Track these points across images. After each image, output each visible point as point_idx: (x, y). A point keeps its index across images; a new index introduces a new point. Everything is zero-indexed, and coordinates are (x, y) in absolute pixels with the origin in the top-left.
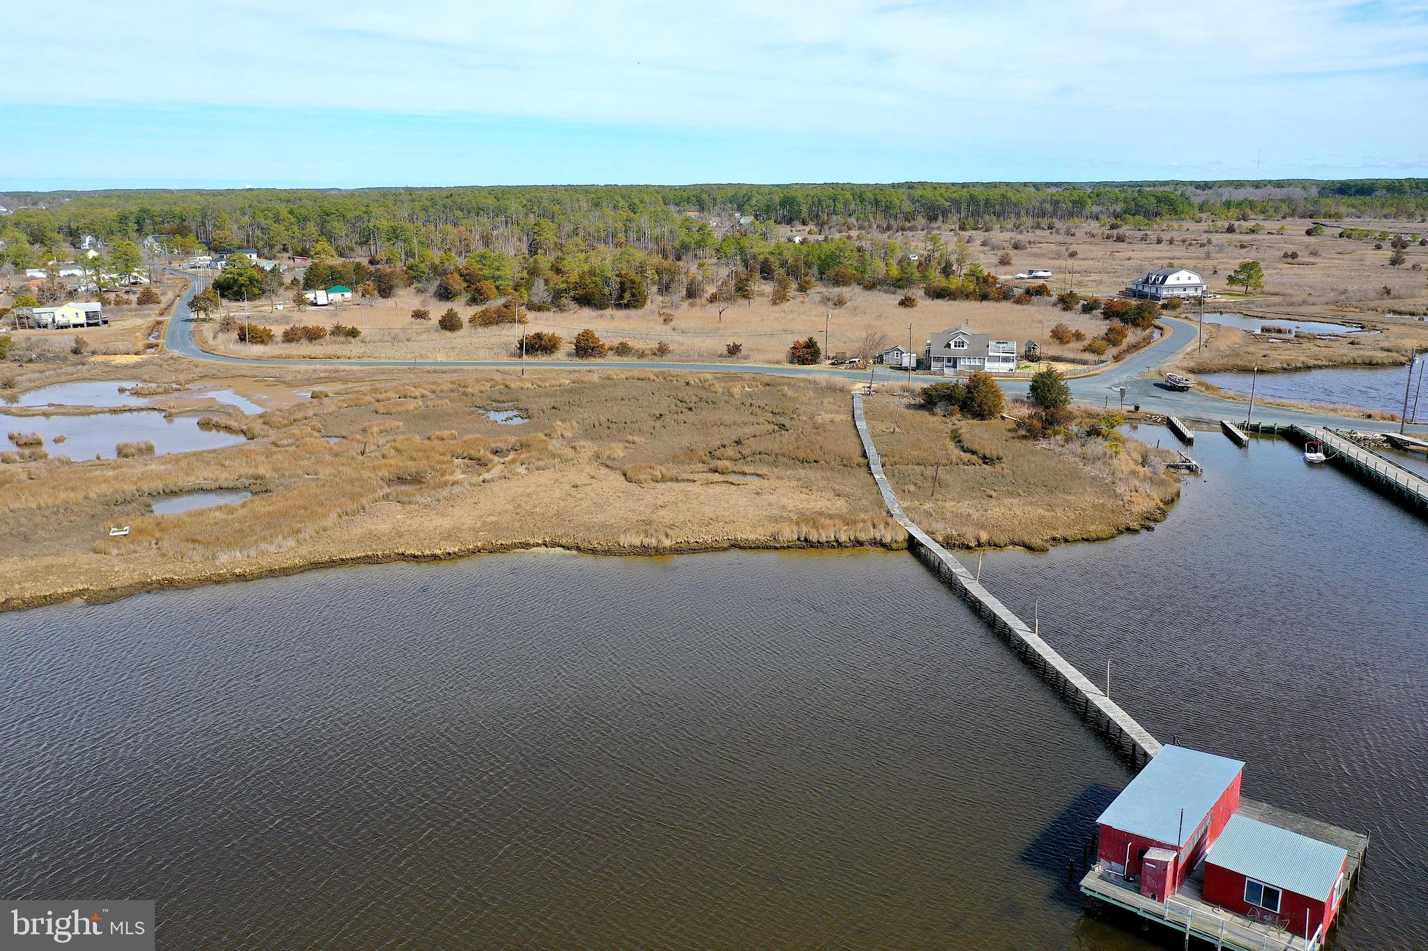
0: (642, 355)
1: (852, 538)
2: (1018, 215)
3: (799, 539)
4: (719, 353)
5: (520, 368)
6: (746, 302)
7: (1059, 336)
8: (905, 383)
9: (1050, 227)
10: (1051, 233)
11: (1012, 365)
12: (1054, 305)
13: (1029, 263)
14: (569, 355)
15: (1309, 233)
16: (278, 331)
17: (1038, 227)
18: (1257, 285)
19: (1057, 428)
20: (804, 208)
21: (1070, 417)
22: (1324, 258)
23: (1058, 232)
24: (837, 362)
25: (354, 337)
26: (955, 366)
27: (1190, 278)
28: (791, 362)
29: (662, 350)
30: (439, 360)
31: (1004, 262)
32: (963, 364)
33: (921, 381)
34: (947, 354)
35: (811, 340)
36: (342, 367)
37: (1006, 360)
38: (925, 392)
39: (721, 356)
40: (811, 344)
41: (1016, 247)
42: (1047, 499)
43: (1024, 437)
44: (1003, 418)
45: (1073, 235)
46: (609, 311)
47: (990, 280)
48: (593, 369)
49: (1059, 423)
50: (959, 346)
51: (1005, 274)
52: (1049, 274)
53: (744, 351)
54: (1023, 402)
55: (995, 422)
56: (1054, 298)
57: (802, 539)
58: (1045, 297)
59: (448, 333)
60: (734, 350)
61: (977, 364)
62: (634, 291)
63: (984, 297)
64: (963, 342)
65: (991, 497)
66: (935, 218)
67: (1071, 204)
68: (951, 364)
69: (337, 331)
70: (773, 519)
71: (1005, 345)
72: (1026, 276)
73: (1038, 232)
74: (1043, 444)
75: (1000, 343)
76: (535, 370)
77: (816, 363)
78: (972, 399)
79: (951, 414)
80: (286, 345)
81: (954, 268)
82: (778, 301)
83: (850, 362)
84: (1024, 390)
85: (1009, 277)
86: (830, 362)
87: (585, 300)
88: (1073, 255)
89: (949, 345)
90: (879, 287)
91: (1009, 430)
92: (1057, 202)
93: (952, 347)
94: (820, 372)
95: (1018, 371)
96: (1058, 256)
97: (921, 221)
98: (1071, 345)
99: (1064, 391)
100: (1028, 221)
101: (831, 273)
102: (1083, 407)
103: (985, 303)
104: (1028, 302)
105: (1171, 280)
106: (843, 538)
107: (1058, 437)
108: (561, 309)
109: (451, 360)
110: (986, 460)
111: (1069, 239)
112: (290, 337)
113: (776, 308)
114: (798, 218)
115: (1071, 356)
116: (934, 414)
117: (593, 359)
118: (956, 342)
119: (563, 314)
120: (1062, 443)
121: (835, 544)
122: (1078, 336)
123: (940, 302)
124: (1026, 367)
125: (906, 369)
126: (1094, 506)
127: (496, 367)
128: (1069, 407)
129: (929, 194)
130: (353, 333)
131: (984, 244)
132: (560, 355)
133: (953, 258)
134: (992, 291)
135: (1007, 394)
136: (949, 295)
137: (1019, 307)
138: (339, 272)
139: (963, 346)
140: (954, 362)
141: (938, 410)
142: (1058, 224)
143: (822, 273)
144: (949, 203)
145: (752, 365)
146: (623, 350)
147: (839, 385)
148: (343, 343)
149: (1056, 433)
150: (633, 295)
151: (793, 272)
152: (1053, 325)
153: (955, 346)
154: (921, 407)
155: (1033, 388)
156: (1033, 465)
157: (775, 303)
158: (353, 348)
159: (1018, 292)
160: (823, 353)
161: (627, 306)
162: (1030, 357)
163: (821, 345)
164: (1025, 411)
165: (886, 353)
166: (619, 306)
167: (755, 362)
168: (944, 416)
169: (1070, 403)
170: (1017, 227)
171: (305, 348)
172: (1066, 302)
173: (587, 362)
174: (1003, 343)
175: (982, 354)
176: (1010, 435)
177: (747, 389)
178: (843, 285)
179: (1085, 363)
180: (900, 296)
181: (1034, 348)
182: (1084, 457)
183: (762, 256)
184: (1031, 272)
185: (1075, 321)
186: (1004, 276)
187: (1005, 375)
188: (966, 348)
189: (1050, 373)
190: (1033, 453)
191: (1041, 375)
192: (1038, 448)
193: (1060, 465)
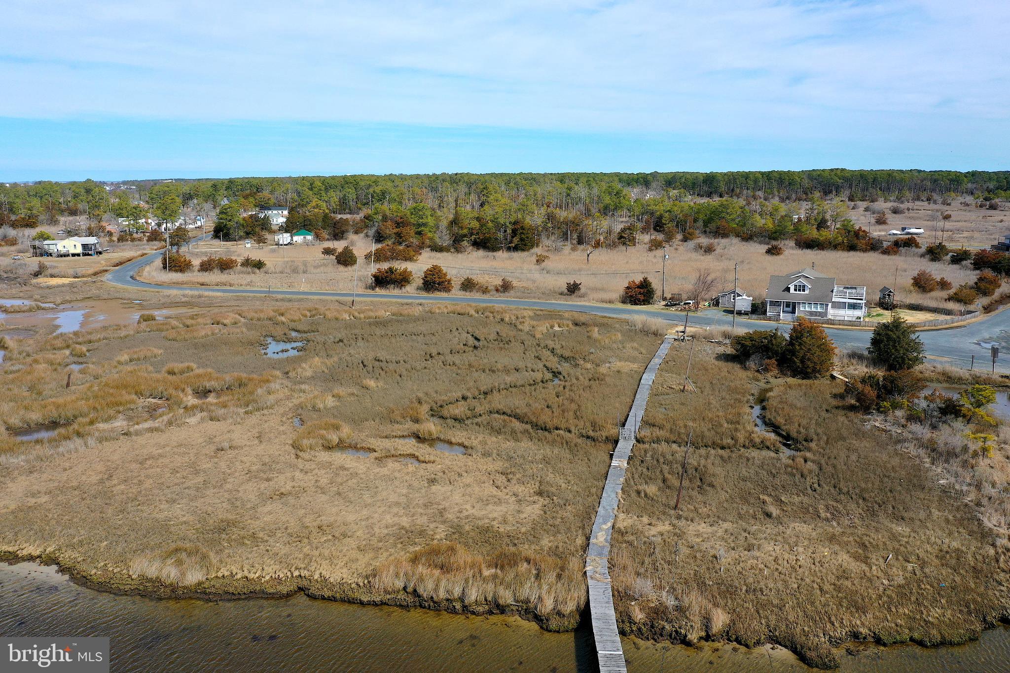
0: (485, 291)
1: (490, 597)
3: (404, 589)
4: (560, 291)
6: (624, 248)
7: (921, 284)
8: (727, 328)
9: (929, 199)
10: (929, 204)
11: (858, 313)
12: (922, 256)
14: (418, 288)
16: (196, 261)
19: (898, 399)
21: (919, 383)
24: (671, 303)
25: (259, 268)
26: (793, 312)
28: (624, 302)
29: (505, 287)
31: (881, 222)
32: (803, 310)
33: (743, 327)
34: (786, 298)
35: (647, 280)
37: (853, 307)
38: (738, 341)
39: (561, 294)
40: (646, 285)
41: (895, 211)
43: (852, 408)
44: (833, 377)
46: (498, 254)
47: (861, 233)
49: (900, 391)
50: (800, 290)
51: (880, 231)
52: (921, 231)
53: (583, 290)
54: (860, 357)
55: (822, 383)
56: (922, 250)
57: (410, 590)
58: (912, 249)
60: (573, 289)
61: (819, 310)
62: (523, 236)
63: (852, 248)
64: (804, 286)
66: (829, 193)
68: (790, 309)
69: (246, 263)
71: (854, 291)
72: (898, 232)
74: (876, 421)
75: (848, 288)
77: (649, 303)
78: (794, 353)
79: (766, 370)
80: (200, 273)
81: (829, 224)
82: (653, 248)
83: (685, 304)
84: (863, 342)
85: (883, 233)
86: (664, 303)
87: (484, 244)
89: (788, 289)
90: (755, 239)
91: (835, 396)
93: (792, 290)
94: (649, 313)
95: (867, 319)
97: (817, 195)
98: (934, 294)
99: (916, 346)
101: (712, 226)
102: (938, 367)
103: (852, 253)
104: (895, 253)
106: (474, 595)
107: (899, 413)
108: (459, 251)
111: (946, 208)
112: (204, 267)
115: (933, 304)
116: (745, 368)
117: (439, 293)
118: (796, 286)
120: (903, 421)
121: (457, 606)
122: (944, 285)
123: (807, 251)
124: (877, 316)
125: (739, 313)
128: (918, 368)
130: (259, 265)
131: (866, 210)
132: (410, 288)
133: (828, 217)
134: (862, 243)
135: (840, 349)
137: (886, 257)
139: (804, 290)
140: (792, 307)
141: (751, 364)
142: (936, 197)
143: (706, 226)
144: (841, 181)
145: (587, 304)
146: (468, 285)
147: (657, 329)
148: (248, 273)
149: (895, 406)
150: (522, 239)
152: (915, 273)
153: (795, 290)
154: (731, 358)
155: (875, 342)
159: (886, 244)
160: (658, 293)
161: (515, 249)
162: (885, 304)
163: (655, 284)
164: (861, 370)
165: (723, 296)
166: (508, 249)
167: (589, 301)
168: (757, 371)
169: (921, 363)
172: (934, 253)
173: (432, 295)
174: (851, 288)
175: (823, 298)
176: (834, 402)
178: (723, 237)
179: (948, 313)
181: (889, 295)
184: (904, 229)
185: (941, 270)
186: (876, 232)
187: (848, 325)
188: (807, 292)
189: (896, 324)
190: (860, 434)
191: (886, 326)
192: (868, 426)
193: (896, 461)
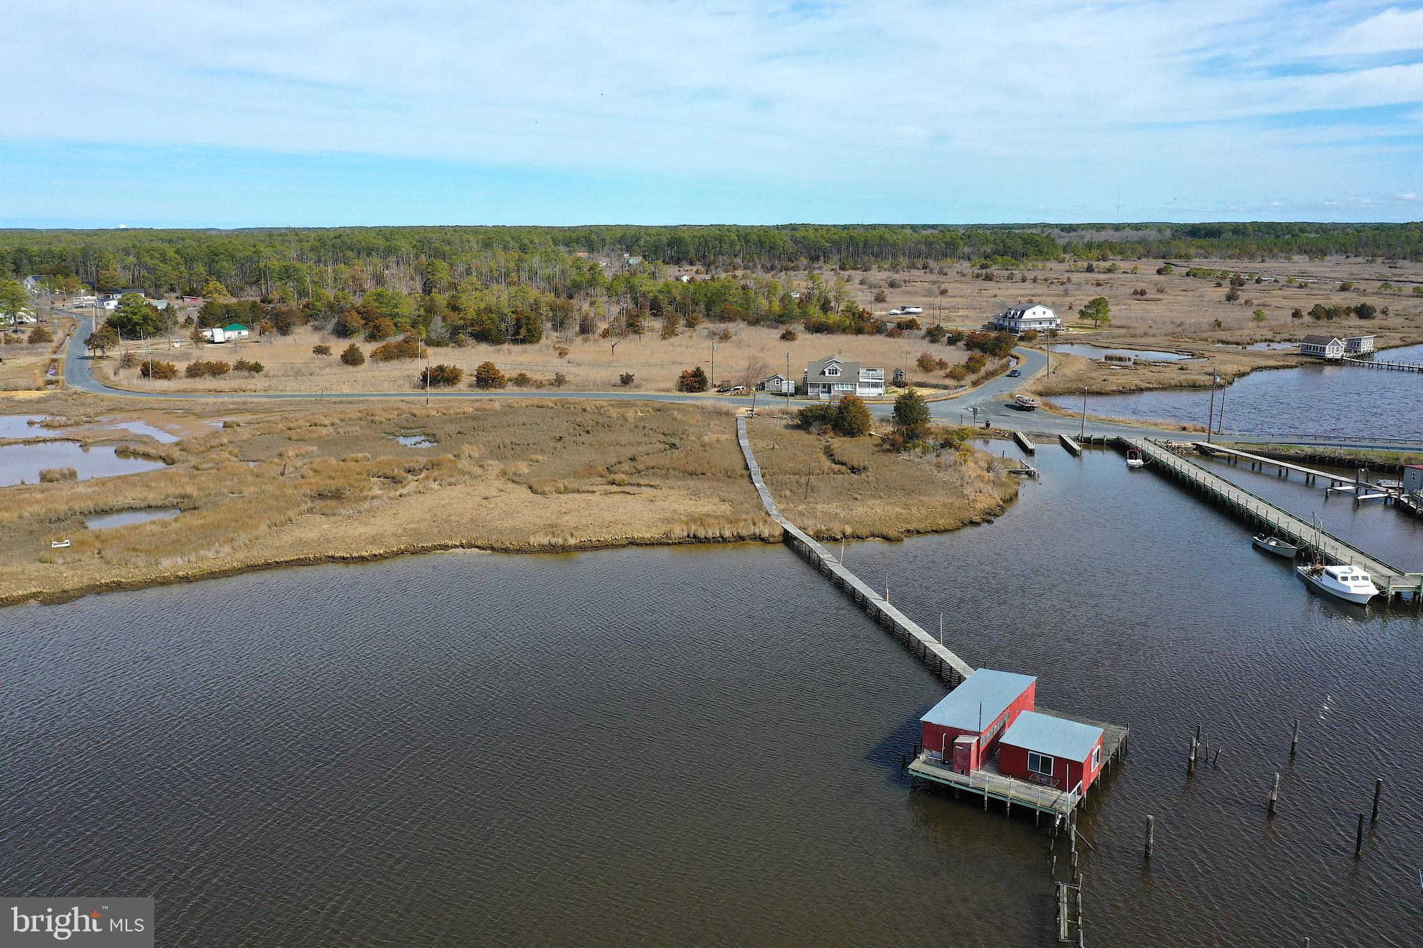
0: (540, 385)
1: (735, 534)
2: (894, 255)
3: (688, 536)
4: (613, 382)
5: (426, 398)
6: (637, 337)
7: (925, 364)
8: (784, 407)
9: (925, 267)
10: (925, 273)
11: (880, 390)
12: (923, 338)
13: (905, 300)
14: (471, 386)
15: (1159, 272)
16: (181, 366)
17: (913, 267)
18: (1104, 319)
19: (917, 442)
20: (692, 249)
21: (928, 432)
22: (1170, 295)
23: (931, 271)
24: (723, 389)
25: (257, 372)
26: (829, 392)
27: (1044, 313)
28: (680, 390)
29: (559, 381)
30: (344, 392)
31: (880, 299)
32: (837, 390)
33: (797, 405)
34: (822, 380)
35: (698, 369)
36: (249, 400)
37: (875, 385)
38: (801, 413)
39: (614, 385)
40: (698, 374)
41: (892, 285)
42: (904, 500)
43: (888, 451)
44: (870, 435)
45: (946, 274)
46: (505, 346)
47: (865, 315)
48: (495, 398)
49: (918, 437)
50: (833, 373)
51: (881, 310)
52: (920, 310)
53: (636, 380)
54: (888, 421)
55: (863, 439)
56: (923, 332)
57: (692, 536)
58: (915, 331)
59: (350, 368)
60: (626, 380)
61: (849, 389)
62: (530, 327)
63: (859, 331)
64: (836, 370)
65: (857, 499)
66: (817, 259)
67: (944, 245)
68: (826, 390)
69: (241, 366)
70: (666, 521)
71: (874, 372)
72: (899, 312)
73: (914, 272)
74: (904, 456)
75: (870, 370)
76: (439, 400)
77: (703, 390)
78: (844, 419)
79: (825, 433)
80: (189, 380)
81: (833, 304)
82: (667, 336)
83: (735, 389)
84: (889, 410)
85: (884, 313)
86: (716, 389)
87: (483, 336)
88: (944, 292)
89: (823, 373)
90: (762, 323)
91: (876, 445)
92: (931, 244)
93: (827, 374)
94: (708, 398)
95: (886, 395)
96: (930, 293)
97: (804, 261)
98: (934, 373)
99: (925, 411)
100: (904, 261)
101: (716, 309)
102: (941, 425)
103: (860, 337)
104: (900, 335)
105: (1028, 315)
106: (727, 534)
107: (917, 450)
108: (460, 344)
109: (356, 392)
110: (853, 470)
111: (942, 278)
112: (194, 372)
113: (665, 342)
114: (685, 258)
115: (934, 382)
116: (809, 433)
117: (494, 389)
118: (830, 370)
119: (463, 349)
120: (920, 454)
121: (720, 540)
122: (942, 365)
123: (819, 335)
124: (894, 392)
125: (785, 395)
126: (944, 505)
127: (401, 398)
128: (928, 425)
129: (811, 235)
130: (257, 368)
131: (862, 282)
132: (462, 386)
133: (831, 296)
134: (867, 326)
135: (874, 416)
136: (827, 330)
137: (891, 340)
138: (235, 311)
139: (836, 374)
140: (828, 388)
141: (813, 429)
142: (932, 264)
143: (708, 310)
144: (829, 245)
145: (644, 393)
146: (522, 381)
147: (724, 409)
148: (246, 378)
149: (915, 446)
150: (529, 331)
151: (681, 308)
152: (919, 355)
153: (830, 373)
154: (797, 427)
155: (896, 409)
156: (895, 474)
157: (664, 338)
158: (258, 382)
159: (890, 326)
160: (710, 381)
161: (523, 341)
162: (898, 383)
163: (707, 373)
164: (889, 429)
165: (768, 381)
166: (515, 341)
167: (647, 390)
168: (819, 434)
169: (929, 422)
170: (894, 268)
171: (208, 383)
172: (934, 335)
173: (487, 392)
174: (872, 370)
175: (853, 380)
176: (876, 449)
177: (640, 414)
178: (729, 321)
179: (946, 387)
180: (782, 330)
181: (900, 375)
182: (938, 466)
183: (651, 294)
184: (903, 308)
185: (939, 352)
186: (878, 312)
187: (874, 399)
188: (839, 375)
189: (911, 396)
190: (895, 463)
191: (904, 397)
192: (900, 459)
193: (918, 473)
